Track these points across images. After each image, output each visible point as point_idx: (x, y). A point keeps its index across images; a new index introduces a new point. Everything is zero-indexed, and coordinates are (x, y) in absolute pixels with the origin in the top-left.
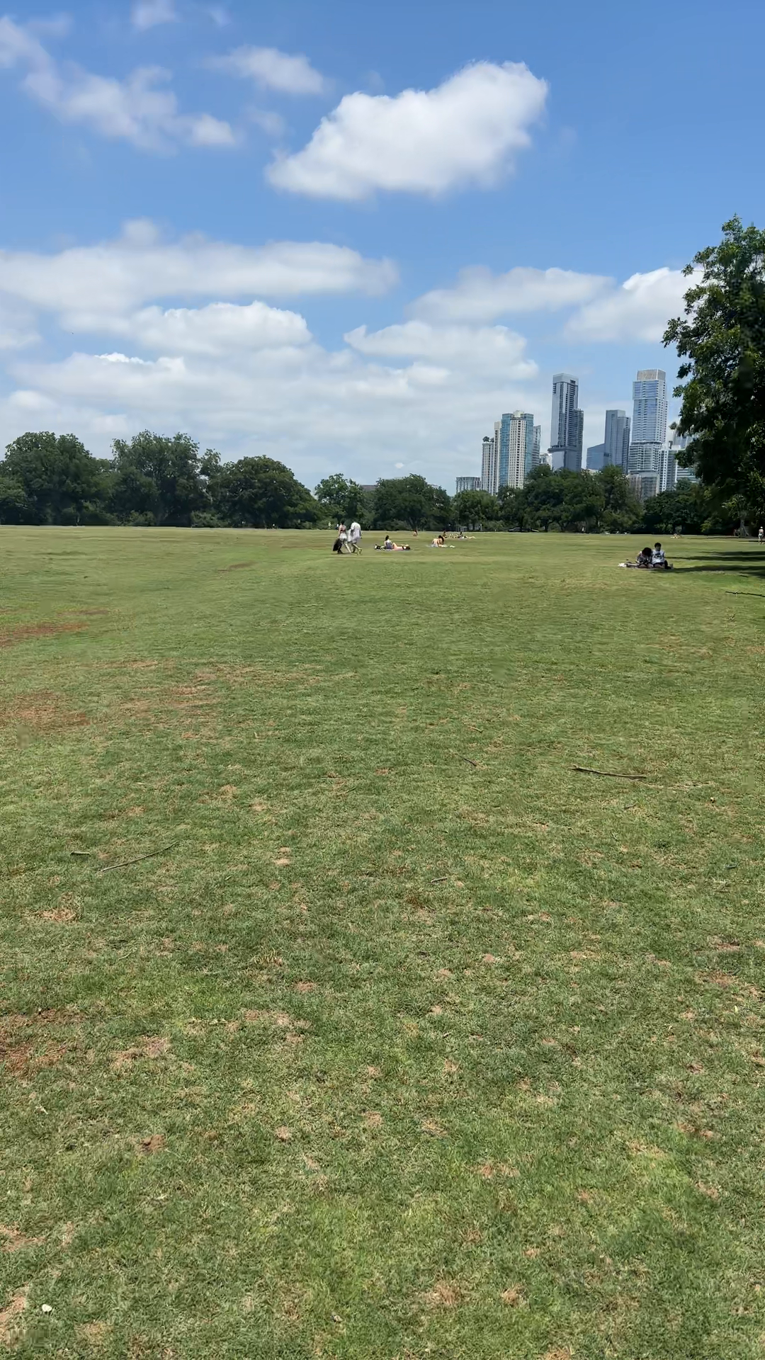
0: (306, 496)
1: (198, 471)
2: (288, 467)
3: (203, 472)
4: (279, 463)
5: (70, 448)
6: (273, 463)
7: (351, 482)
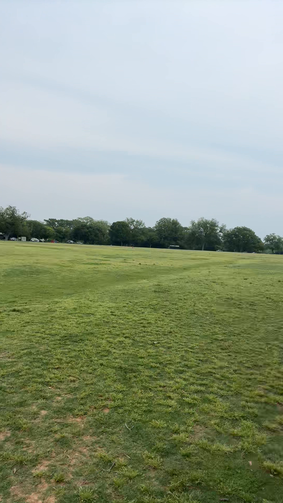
0: (259, 240)
1: (218, 231)
2: (253, 230)
3: (220, 232)
4: (249, 229)
5: (175, 223)
6: (247, 229)
7: (278, 236)
